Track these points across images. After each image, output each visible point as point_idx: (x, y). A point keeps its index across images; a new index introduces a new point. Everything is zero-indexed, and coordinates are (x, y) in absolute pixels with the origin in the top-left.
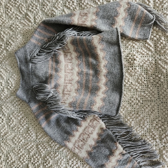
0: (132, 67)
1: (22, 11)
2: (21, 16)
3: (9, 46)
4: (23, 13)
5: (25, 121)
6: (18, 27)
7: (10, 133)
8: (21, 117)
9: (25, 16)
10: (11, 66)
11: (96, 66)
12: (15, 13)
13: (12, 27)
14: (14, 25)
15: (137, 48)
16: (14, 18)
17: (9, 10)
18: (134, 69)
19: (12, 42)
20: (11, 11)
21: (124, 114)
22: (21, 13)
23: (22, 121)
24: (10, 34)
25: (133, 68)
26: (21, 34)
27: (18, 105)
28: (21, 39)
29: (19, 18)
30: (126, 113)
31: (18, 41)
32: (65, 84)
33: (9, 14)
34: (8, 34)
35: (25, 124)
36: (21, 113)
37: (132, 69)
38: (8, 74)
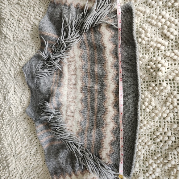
0: (156, 81)
1: (31, 21)
2: (30, 27)
3: (21, 61)
4: (32, 23)
5: (35, 142)
6: (27, 39)
8: (32, 137)
9: (34, 26)
10: (23, 82)
11: (103, 78)
12: (26, 24)
13: (23, 41)
14: (24, 38)
15: (165, 51)
16: (25, 31)
18: (158, 85)
19: (23, 57)
20: (22, 23)
21: (144, 154)
22: (30, 24)
23: (32, 142)
24: (22, 48)
25: (157, 83)
26: (30, 46)
27: (30, 123)
28: (30, 52)
29: (29, 29)
30: (148, 153)
31: (27, 54)
32: (68, 103)
33: (21, 27)
34: (21, 49)
35: (35, 145)
36: (32, 132)
37: (156, 85)
38: (21, 90)
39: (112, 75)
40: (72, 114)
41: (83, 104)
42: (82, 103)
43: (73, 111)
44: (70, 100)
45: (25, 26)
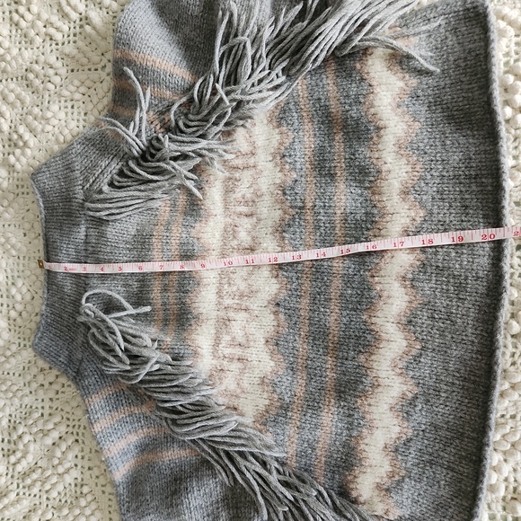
1: (69, 8)
2: (65, 28)
3: (18, 151)
4: (74, 16)
5: (70, 456)
6: (51, 72)
7: (13, 496)
8: (55, 435)
9: (81, 27)
10: (22, 231)
11: (368, 229)
12: (45, 16)
13: (31, 76)
14: (37, 68)
16: (39, 40)
17: (22, 9)
19: (27, 136)
20: (29, 10)
22: (65, 16)
23: (59, 454)
24: (23, 103)
26: (63, 99)
27: (47, 385)
28: (63, 122)
29: (58, 36)
31: (49, 128)
32: (222, 314)
33: (23, 24)
34: (18, 104)
35: (67, 465)
36: (57, 419)
38: (11, 261)
39: (403, 221)
40: (238, 352)
41: (282, 316)
42: (276, 313)
43: (241, 339)
44: (228, 301)
45: (40, 24)
